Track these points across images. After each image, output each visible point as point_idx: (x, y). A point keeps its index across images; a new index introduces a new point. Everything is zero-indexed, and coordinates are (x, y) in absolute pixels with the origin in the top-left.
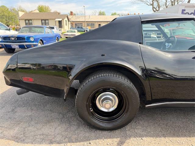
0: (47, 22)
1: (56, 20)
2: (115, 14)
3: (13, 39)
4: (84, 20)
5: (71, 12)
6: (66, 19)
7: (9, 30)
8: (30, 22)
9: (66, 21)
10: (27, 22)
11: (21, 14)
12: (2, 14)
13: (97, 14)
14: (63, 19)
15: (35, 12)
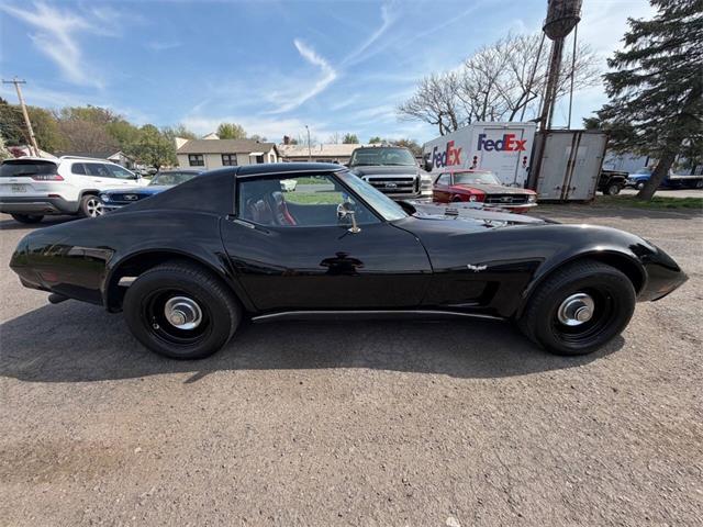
0: (233, 158)
1: (252, 154)
2: (377, 140)
3: (130, 197)
4: (308, 154)
5: (286, 139)
6: (272, 152)
7: (136, 178)
8: (200, 158)
9: (272, 156)
10: (193, 158)
11: (180, 143)
12: (144, 143)
13: (340, 141)
14: (266, 153)
15: (210, 138)
